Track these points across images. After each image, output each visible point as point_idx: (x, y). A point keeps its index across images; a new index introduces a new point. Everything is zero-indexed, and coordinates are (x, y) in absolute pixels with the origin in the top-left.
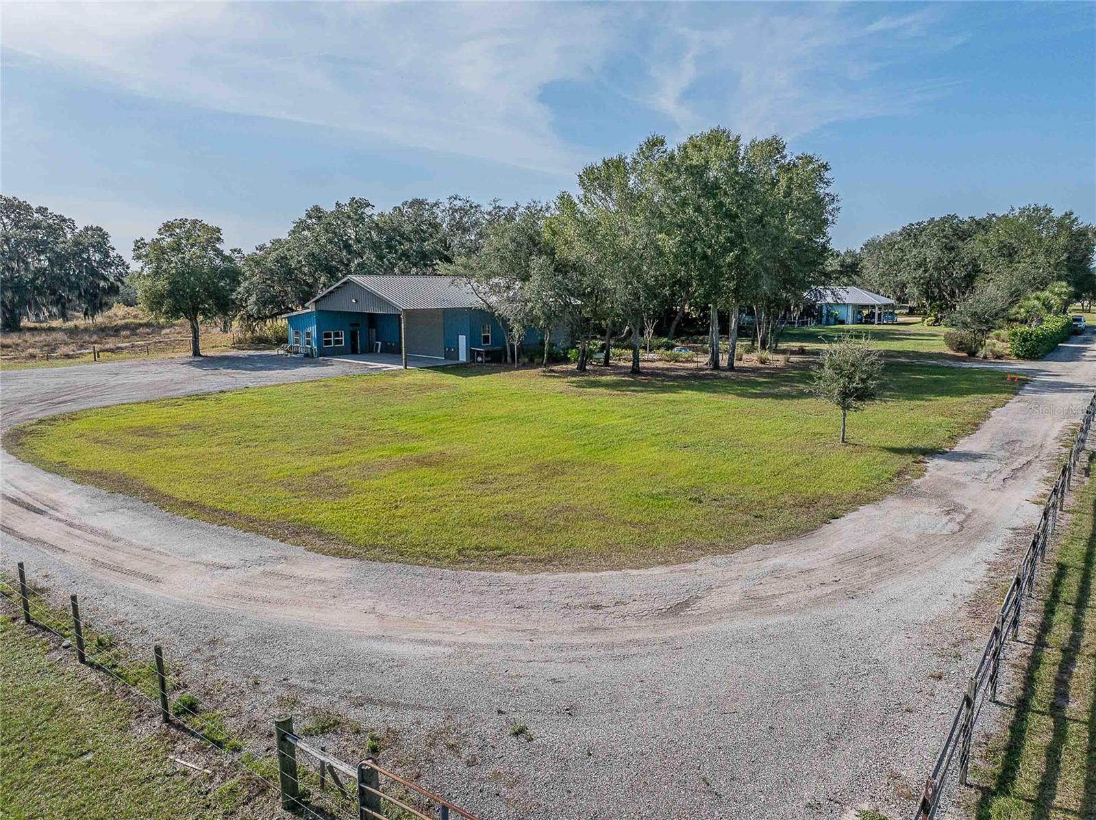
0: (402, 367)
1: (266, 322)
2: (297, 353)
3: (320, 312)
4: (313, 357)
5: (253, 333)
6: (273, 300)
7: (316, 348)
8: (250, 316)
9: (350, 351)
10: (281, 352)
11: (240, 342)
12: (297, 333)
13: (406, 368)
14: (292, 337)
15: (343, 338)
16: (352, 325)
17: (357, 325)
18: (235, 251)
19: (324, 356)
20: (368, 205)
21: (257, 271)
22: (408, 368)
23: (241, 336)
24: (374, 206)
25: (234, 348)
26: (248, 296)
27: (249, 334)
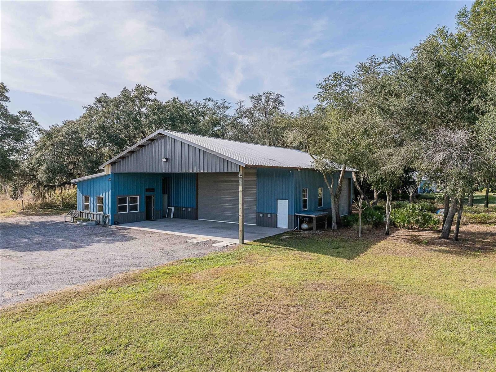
0: (237, 241)
1: (55, 190)
2: (87, 220)
3: (116, 175)
4: (105, 225)
5: (43, 200)
6: (62, 170)
7: (110, 214)
8: (39, 184)
9: (144, 217)
10: (69, 218)
11: (30, 207)
12: (87, 199)
13: (243, 243)
14: (81, 203)
15: (138, 204)
16: (147, 190)
17: (153, 190)
18: (23, 112)
19: (118, 224)
20: (151, 91)
21: (48, 143)
22: (245, 241)
23: (32, 202)
24: (156, 93)
25: (21, 213)
26: (39, 166)
27: (40, 201)
